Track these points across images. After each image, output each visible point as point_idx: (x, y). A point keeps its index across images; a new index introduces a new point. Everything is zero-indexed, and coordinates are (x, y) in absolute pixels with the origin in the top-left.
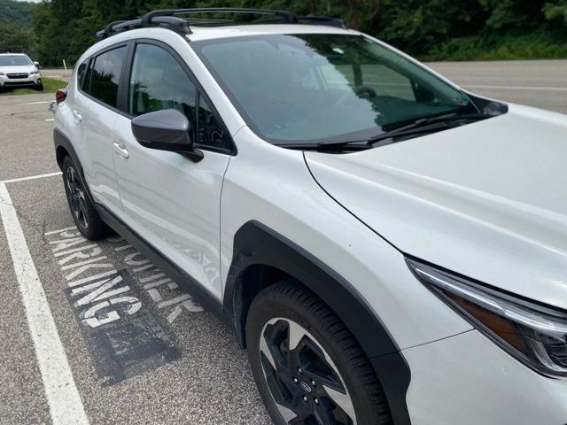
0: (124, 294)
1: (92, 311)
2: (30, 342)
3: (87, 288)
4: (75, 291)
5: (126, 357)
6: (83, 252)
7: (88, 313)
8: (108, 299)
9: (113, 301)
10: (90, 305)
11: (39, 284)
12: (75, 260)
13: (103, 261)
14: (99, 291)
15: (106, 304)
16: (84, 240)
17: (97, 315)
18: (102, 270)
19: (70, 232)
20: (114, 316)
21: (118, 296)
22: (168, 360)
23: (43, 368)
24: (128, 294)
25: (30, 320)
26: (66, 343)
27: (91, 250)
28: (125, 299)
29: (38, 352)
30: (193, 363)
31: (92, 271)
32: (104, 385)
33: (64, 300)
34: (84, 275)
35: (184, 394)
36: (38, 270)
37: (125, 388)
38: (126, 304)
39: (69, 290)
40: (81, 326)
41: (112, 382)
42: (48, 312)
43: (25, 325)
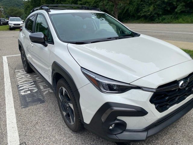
0: (33, 87)
1: (23, 91)
2: (4, 97)
3: (23, 85)
4: (20, 86)
5: (29, 102)
6: (25, 76)
7: (22, 91)
8: (28, 88)
9: (30, 89)
10: (22, 90)
11: (10, 83)
12: (22, 78)
13: (30, 79)
14: (27, 86)
15: (28, 89)
16: (26, 73)
17: (24, 92)
18: (29, 81)
19: (23, 70)
20: (29, 92)
21: (31, 87)
22: (41, 103)
23: (6, 104)
24: (35, 87)
25: (6, 92)
26: (14, 98)
27: (27, 76)
28: (33, 88)
29: (6, 100)
30: (47, 104)
31: (26, 81)
32: (22, 108)
33: (16, 88)
34: (23, 82)
35: (42, 111)
36: (11, 80)
37: (27, 109)
38: (33, 90)
39: (18, 85)
40: (19, 94)
41: (24, 107)
42: (11, 90)
43: (4, 94)
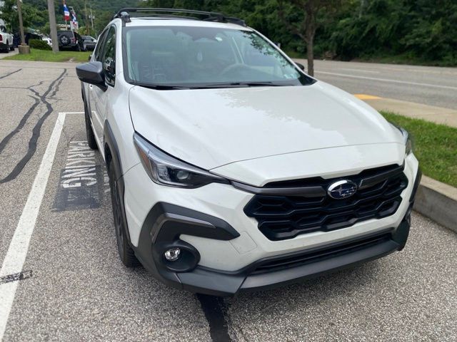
0: (91, 176)
1: (69, 181)
2: (30, 188)
3: (74, 170)
4: (66, 171)
5: (71, 202)
6: (84, 154)
7: (65, 182)
8: (80, 177)
9: (82, 179)
10: (67, 179)
11: (51, 164)
12: (77, 157)
13: (92, 160)
14: (79, 173)
15: (79, 179)
16: (89, 148)
17: (69, 184)
18: (87, 164)
19: (84, 143)
20: (79, 185)
21: (87, 176)
22: (91, 208)
23: (29, 200)
24: (93, 177)
25: (36, 179)
26: (46, 192)
27: (89, 154)
28: (90, 178)
29: (31, 193)
30: (103, 211)
31: (82, 163)
32: (52, 211)
33: (59, 171)
34: (77, 164)
35: (88, 222)
36: (55, 158)
37: (61, 214)
38: (88, 181)
39: (64, 170)
40: (59, 186)
41: (56, 211)
42: (47, 178)
43: (32, 181)
